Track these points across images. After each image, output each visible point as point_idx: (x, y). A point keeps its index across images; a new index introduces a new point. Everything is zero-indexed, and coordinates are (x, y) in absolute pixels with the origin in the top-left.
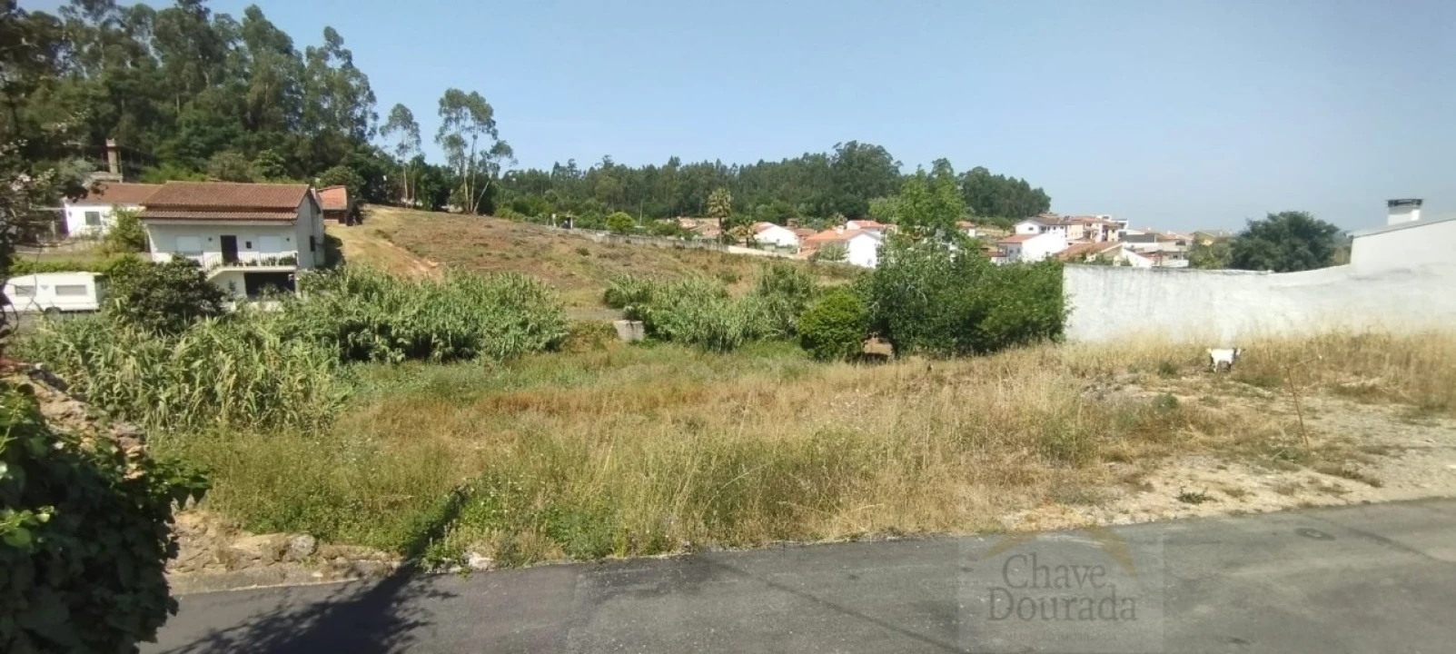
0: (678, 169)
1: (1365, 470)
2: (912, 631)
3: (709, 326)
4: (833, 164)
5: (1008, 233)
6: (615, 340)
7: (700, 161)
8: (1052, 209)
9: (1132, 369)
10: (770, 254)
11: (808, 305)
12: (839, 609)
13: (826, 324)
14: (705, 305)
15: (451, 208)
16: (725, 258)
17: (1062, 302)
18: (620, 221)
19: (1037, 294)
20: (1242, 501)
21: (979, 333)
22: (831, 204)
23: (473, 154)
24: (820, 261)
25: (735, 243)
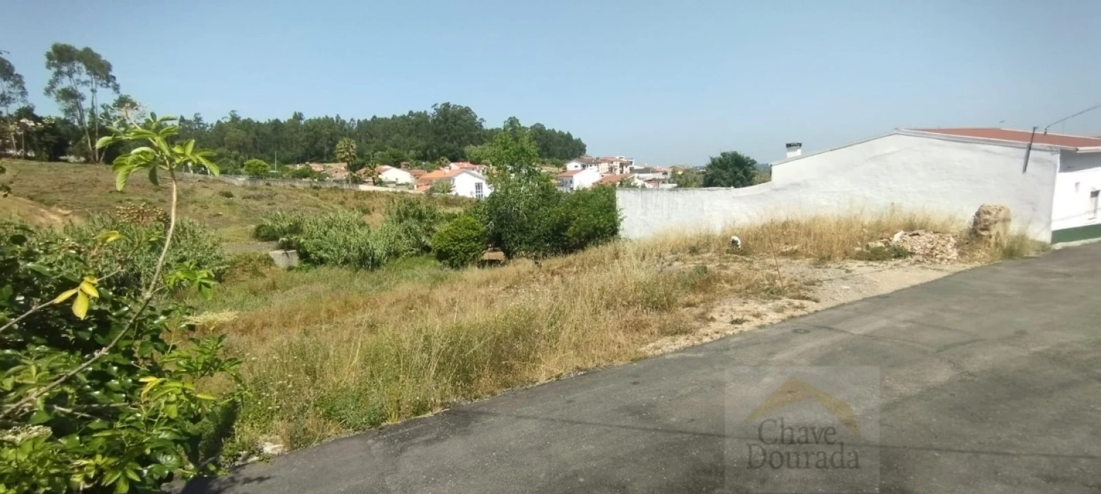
0: (302, 122)
1: (809, 295)
2: (622, 424)
3: (360, 250)
4: (433, 120)
5: (561, 170)
6: (273, 268)
7: (322, 116)
8: (587, 153)
9: (673, 252)
10: (394, 190)
11: (436, 228)
12: (572, 422)
13: (455, 240)
14: (352, 233)
15: (72, 158)
16: (358, 194)
17: (616, 213)
18: (257, 167)
19: (601, 208)
20: (762, 319)
21: (566, 239)
22: (435, 151)
23: (93, 107)
24: (436, 194)
25: (364, 182)
